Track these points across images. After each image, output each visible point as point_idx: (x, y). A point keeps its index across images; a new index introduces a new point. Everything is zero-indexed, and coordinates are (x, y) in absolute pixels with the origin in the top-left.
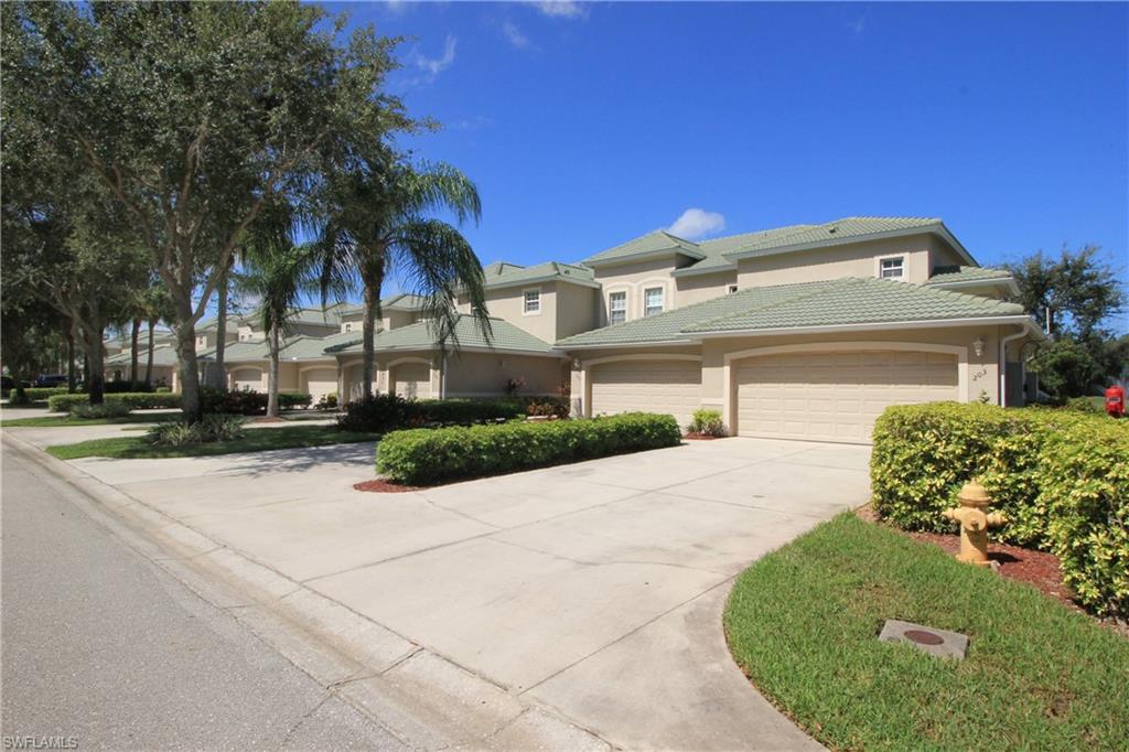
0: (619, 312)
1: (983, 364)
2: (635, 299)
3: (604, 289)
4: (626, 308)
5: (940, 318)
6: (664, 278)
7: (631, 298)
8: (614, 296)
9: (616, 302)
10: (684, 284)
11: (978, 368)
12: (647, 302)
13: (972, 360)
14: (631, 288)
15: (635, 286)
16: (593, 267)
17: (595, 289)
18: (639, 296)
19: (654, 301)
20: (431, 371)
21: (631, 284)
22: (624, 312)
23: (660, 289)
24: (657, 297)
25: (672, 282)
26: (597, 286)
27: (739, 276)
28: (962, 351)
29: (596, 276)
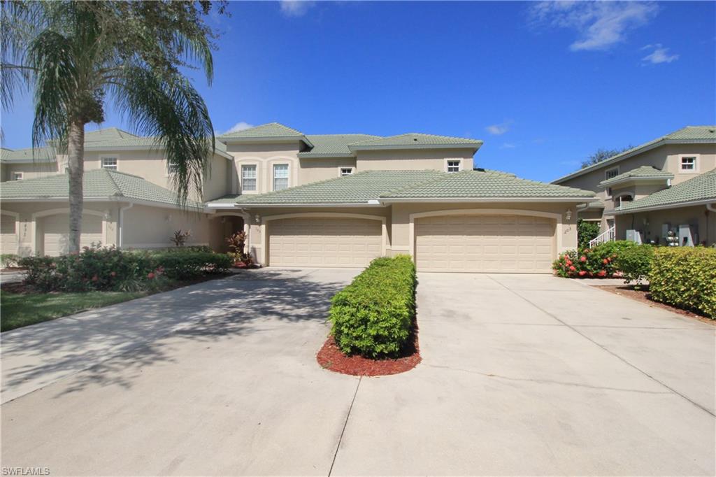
0: (250, 180)
1: (569, 224)
2: (265, 171)
3: (236, 161)
4: (256, 177)
5: (554, 197)
6: (292, 158)
7: (261, 169)
8: (245, 167)
9: (247, 172)
10: (305, 163)
11: (567, 226)
12: (274, 174)
13: (565, 222)
14: (261, 162)
15: (265, 162)
16: (225, 143)
17: (227, 160)
18: (268, 169)
19: (281, 174)
20: (104, 223)
21: (262, 160)
22: (255, 180)
23: (287, 165)
24: (282, 171)
25: (296, 162)
26: (231, 158)
27: (358, 162)
28: (558, 216)
29: (227, 151)
